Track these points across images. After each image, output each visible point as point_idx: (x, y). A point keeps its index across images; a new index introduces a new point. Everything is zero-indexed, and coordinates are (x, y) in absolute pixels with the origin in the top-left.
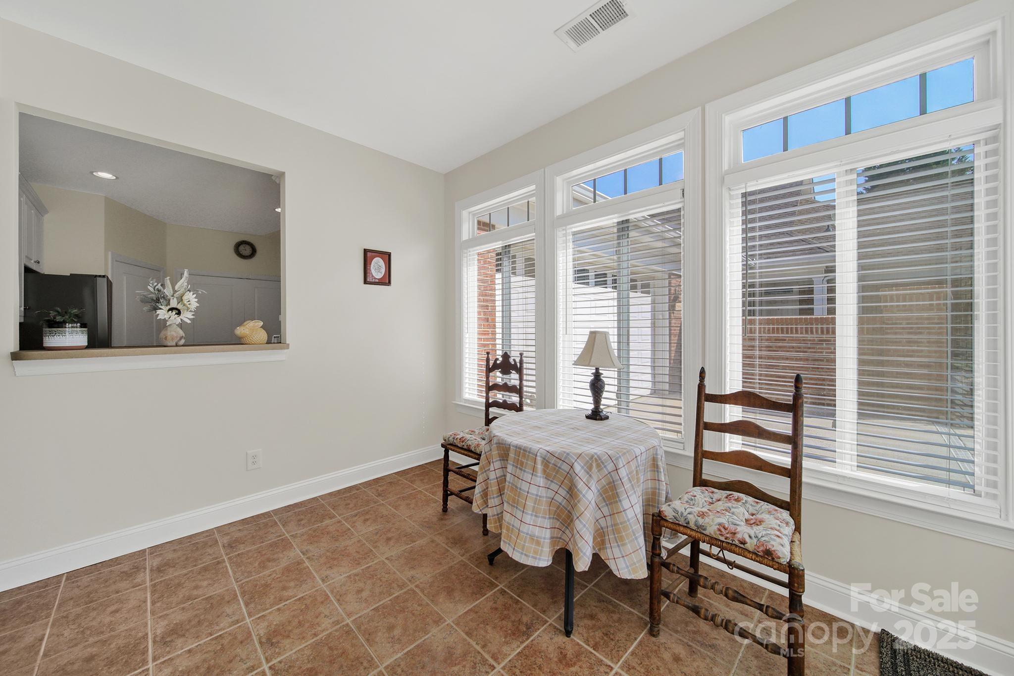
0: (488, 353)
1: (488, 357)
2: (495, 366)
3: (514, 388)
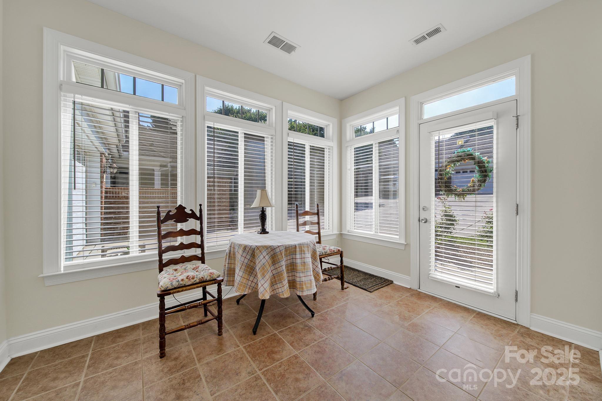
0: (158, 207)
1: (158, 210)
2: (168, 217)
3: (192, 232)
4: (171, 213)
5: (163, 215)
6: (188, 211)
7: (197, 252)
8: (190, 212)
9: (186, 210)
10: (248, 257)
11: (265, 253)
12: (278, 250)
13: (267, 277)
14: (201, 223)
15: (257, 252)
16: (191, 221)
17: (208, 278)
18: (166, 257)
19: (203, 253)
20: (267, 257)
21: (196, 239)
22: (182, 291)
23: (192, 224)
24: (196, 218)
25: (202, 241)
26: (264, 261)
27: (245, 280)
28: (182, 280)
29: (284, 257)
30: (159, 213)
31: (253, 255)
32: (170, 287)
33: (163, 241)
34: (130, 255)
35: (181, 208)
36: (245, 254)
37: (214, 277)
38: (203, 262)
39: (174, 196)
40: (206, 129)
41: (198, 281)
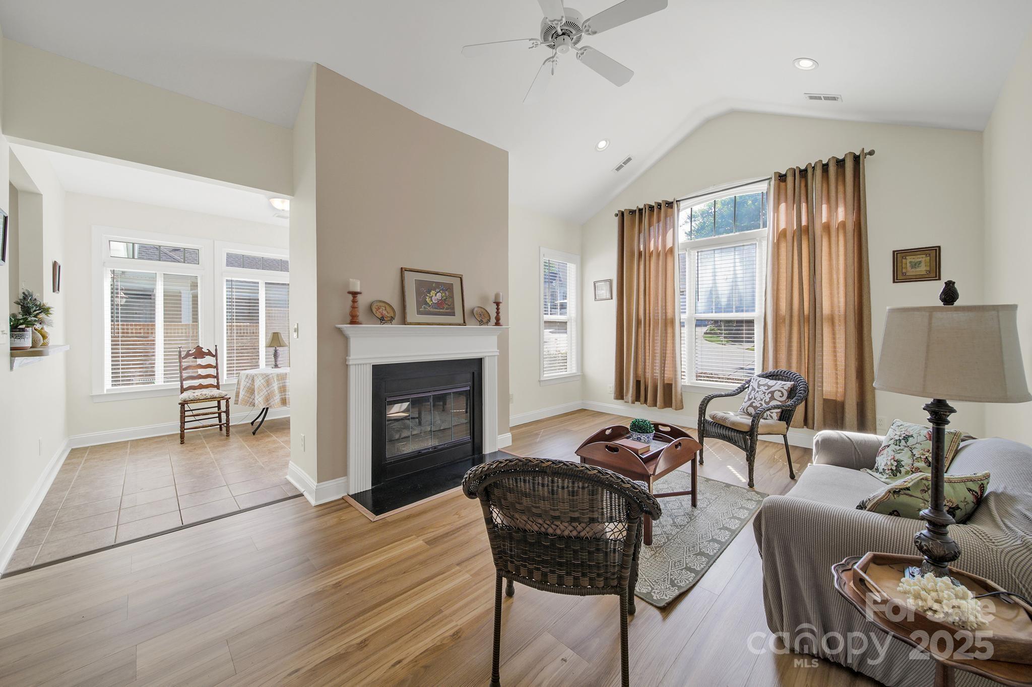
0: (181, 347)
1: (180, 350)
2: (188, 355)
3: (209, 366)
4: (190, 352)
5: (183, 354)
6: (205, 350)
7: (213, 381)
8: (207, 351)
9: (203, 350)
10: (250, 382)
11: (260, 378)
12: (271, 376)
13: (262, 394)
14: (217, 360)
15: (255, 378)
16: (208, 357)
17: (217, 396)
18: (186, 384)
19: (218, 383)
20: (262, 381)
21: (212, 371)
22: (197, 402)
23: (209, 360)
24: (213, 356)
25: (217, 373)
26: (259, 383)
27: (246, 398)
28: (197, 395)
29: (276, 381)
30: (180, 352)
31: (253, 380)
32: (188, 399)
33: (184, 382)
34: (156, 384)
35: (199, 349)
36: (247, 380)
37: (223, 395)
38: (218, 389)
39: (196, 337)
40: (225, 283)
41: (209, 397)
